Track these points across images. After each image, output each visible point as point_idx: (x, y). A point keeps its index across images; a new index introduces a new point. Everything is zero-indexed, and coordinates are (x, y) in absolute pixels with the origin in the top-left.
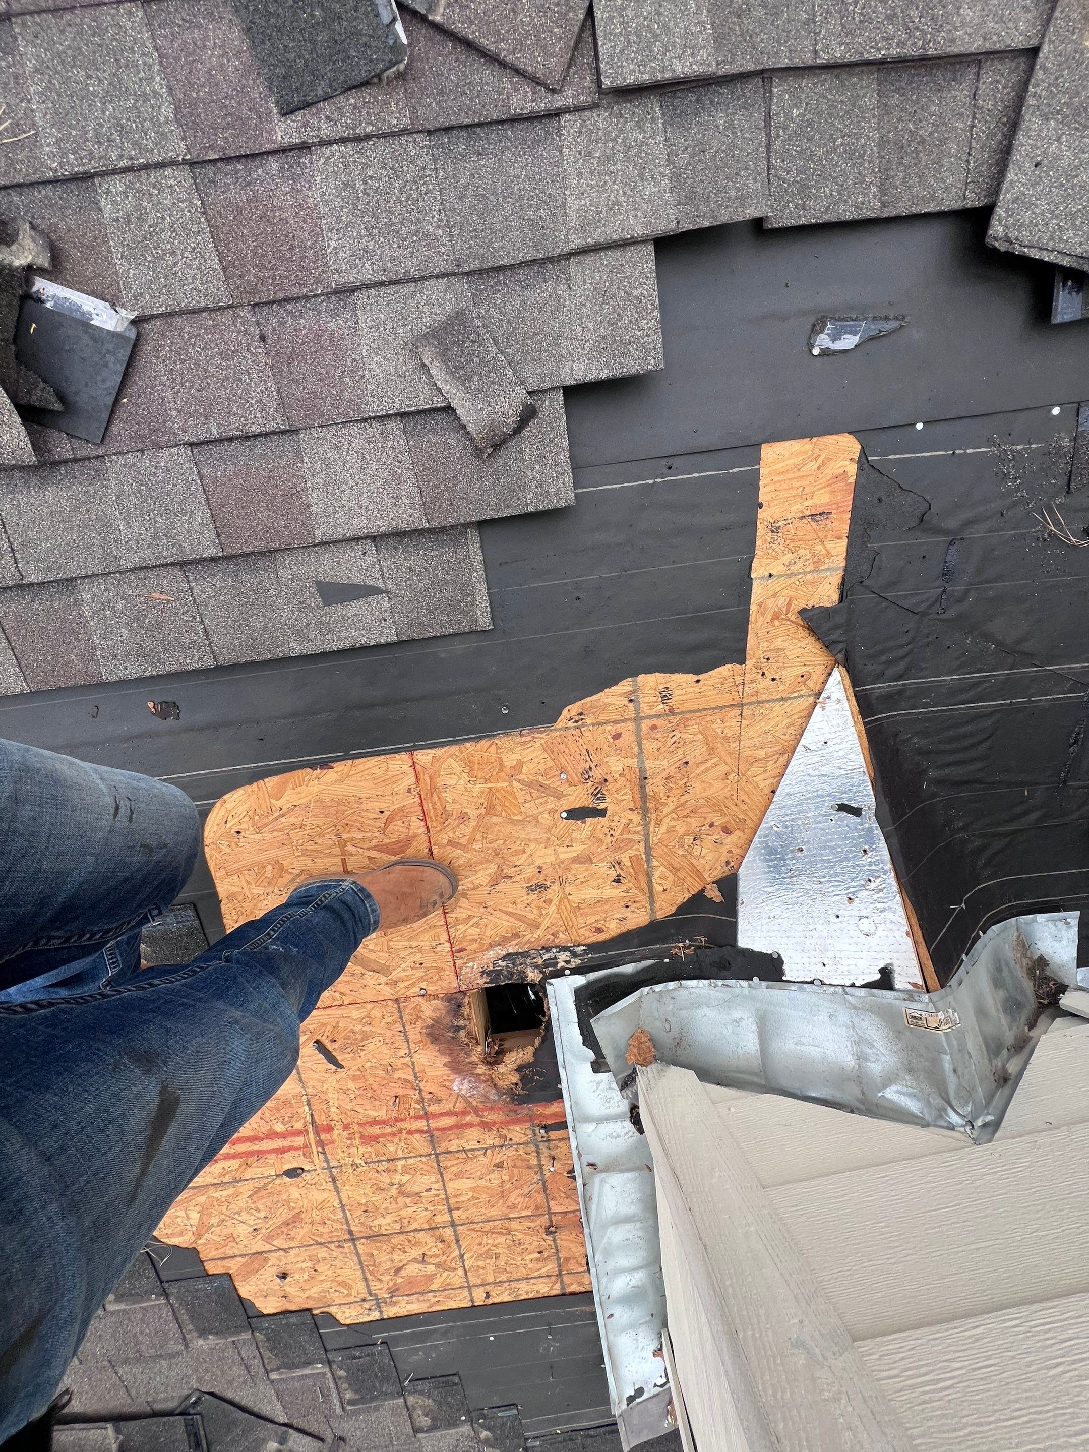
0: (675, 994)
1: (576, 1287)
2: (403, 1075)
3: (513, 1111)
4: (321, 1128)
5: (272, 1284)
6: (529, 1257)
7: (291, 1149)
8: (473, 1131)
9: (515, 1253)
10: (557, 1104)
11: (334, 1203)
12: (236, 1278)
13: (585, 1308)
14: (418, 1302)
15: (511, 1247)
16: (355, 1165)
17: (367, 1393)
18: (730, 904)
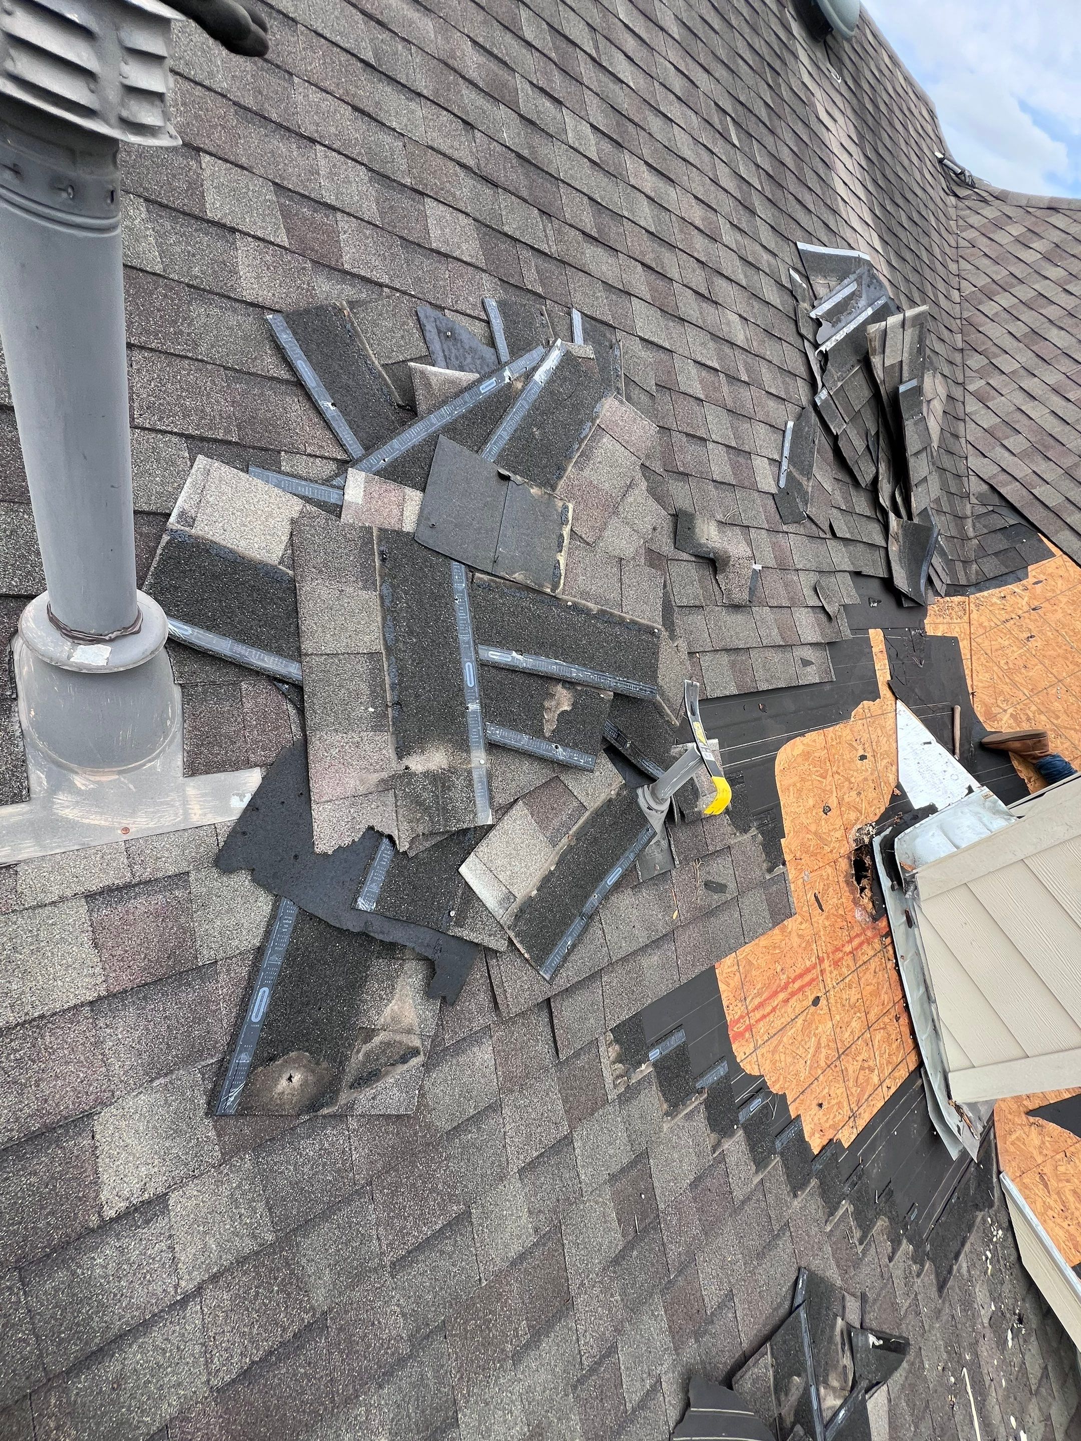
0: (905, 839)
1: (912, 1067)
2: (841, 912)
3: (874, 928)
4: (821, 960)
5: (816, 1119)
6: (894, 1046)
7: (813, 980)
8: (865, 947)
9: (890, 1045)
10: (885, 919)
11: (830, 1025)
12: (803, 1118)
13: (919, 1082)
14: (868, 1110)
15: (888, 1040)
16: (834, 987)
17: (866, 1228)
18: (904, 795)
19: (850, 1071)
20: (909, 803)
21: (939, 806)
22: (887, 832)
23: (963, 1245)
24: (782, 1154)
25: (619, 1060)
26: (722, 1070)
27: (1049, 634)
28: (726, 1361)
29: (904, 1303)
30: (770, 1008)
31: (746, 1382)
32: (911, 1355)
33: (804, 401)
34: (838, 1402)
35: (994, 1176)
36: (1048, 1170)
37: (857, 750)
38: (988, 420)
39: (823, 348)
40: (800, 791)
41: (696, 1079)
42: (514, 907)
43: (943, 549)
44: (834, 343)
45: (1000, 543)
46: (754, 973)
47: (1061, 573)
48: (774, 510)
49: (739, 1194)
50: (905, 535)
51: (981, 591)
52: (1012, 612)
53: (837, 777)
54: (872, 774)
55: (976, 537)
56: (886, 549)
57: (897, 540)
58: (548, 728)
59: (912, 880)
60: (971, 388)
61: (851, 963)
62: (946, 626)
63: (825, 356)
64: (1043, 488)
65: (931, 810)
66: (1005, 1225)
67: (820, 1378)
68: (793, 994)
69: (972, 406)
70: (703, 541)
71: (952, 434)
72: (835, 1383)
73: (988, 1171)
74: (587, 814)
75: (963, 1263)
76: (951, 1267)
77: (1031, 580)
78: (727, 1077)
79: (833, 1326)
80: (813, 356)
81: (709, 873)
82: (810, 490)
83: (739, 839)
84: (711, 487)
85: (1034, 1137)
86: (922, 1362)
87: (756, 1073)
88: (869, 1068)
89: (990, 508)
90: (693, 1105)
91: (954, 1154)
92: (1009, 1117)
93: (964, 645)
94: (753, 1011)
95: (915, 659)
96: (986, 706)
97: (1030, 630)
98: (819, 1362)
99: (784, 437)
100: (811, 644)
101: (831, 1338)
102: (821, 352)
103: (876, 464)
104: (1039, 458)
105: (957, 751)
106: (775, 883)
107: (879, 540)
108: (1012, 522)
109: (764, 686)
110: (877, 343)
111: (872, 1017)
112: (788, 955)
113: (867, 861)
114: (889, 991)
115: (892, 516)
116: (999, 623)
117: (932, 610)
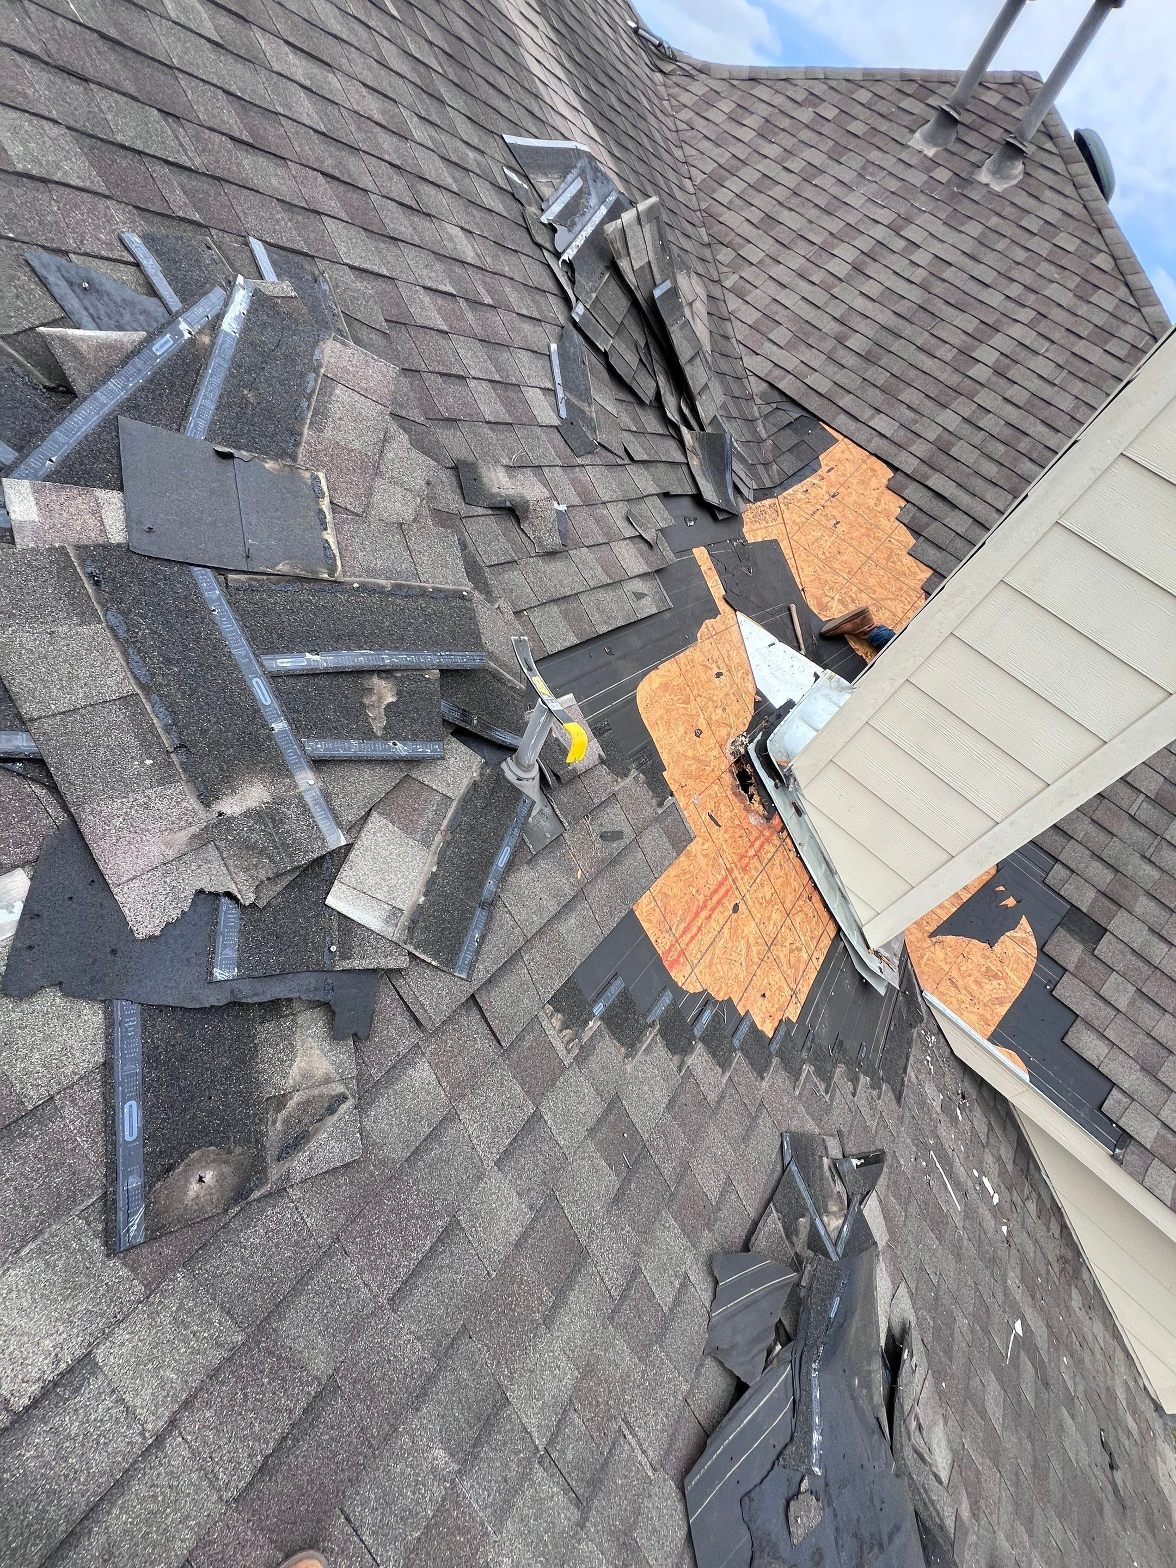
0: (775, 738)
1: (833, 935)
2: (736, 822)
3: (769, 827)
4: (730, 871)
5: (763, 1008)
6: (813, 923)
7: (728, 891)
8: (766, 846)
9: (810, 923)
10: (777, 817)
11: (754, 924)
12: (751, 1012)
13: (842, 945)
14: (805, 984)
15: (807, 919)
16: (748, 891)
17: (827, 1078)
18: (765, 699)
19: (782, 957)
20: (770, 705)
21: (796, 700)
22: (759, 737)
23: (907, 1060)
24: (742, 1049)
25: (565, 1026)
26: (667, 999)
27: (851, 516)
28: (741, 1233)
29: (872, 1124)
30: (696, 928)
31: (761, 1241)
32: (889, 1158)
33: (562, 319)
34: (841, 1221)
35: (919, 996)
36: (954, 974)
37: (711, 669)
38: (751, 316)
39: (565, 257)
40: (668, 722)
41: (645, 1016)
42: (404, 920)
43: (742, 456)
44: (575, 250)
45: (790, 439)
46: (672, 903)
47: (847, 456)
48: (562, 444)
49: (712, 1097)
50: (702, 447)
51: (786, 489)
52: (817, 503)
53: (699, 699)
54: (731, 688)
55: (769, 437)
56: (688, 464)
57: (697, 455)
58: (378, 727)
59: (790, 775)
60: (728, 284)
61: (758, 865)
62: (764, 531)
63: (569, 265)
64: (813, 376)
65: (790, 705)
66: (936, 1030)
67: (822, 1210)
68: (713, 909)
69: (733, 303)
70: (495, 490)
71: (722, 336)
72: (835, 1209)
73: (913, 994)
74: (454, 804)
75: (911, 1072)
76: (903, 1080)
77: (824, 469)
78: (674, 1003)
79: (821, 1166)
80: (557, 267)
81: (602, 825)
82: (594, 415)
83: (622, 784)
84: (486, 430)
85: (939, 952)
86: (898, 1162)
87: (699, 989)
88: (797, 948)
89: (774, 406)
90: (649, 1040)
91: (882, 991)
92: (918, 945)
93: (784, 545)
94: (681, 936)
95: (743, 569)
96: (817, 598)
97: (835, 517)
98: (817, 1200)
99: (551, 361)
100: (639, 576)
101: (822, 1177)
102: (564, 261)
103: (654, 376)
104: (803, 347)
105: (802, 646)
106: (669, 815)
107: (678, 457)
108: (796, 415)
109: (603, 629)
110: (619, 244)
111: (788, 905)
112: (699, 877)
113: (748, 769)
114: (797, 877)
115: (684, 430)
116: (808, 517)
117: (747, 517)
